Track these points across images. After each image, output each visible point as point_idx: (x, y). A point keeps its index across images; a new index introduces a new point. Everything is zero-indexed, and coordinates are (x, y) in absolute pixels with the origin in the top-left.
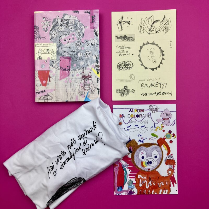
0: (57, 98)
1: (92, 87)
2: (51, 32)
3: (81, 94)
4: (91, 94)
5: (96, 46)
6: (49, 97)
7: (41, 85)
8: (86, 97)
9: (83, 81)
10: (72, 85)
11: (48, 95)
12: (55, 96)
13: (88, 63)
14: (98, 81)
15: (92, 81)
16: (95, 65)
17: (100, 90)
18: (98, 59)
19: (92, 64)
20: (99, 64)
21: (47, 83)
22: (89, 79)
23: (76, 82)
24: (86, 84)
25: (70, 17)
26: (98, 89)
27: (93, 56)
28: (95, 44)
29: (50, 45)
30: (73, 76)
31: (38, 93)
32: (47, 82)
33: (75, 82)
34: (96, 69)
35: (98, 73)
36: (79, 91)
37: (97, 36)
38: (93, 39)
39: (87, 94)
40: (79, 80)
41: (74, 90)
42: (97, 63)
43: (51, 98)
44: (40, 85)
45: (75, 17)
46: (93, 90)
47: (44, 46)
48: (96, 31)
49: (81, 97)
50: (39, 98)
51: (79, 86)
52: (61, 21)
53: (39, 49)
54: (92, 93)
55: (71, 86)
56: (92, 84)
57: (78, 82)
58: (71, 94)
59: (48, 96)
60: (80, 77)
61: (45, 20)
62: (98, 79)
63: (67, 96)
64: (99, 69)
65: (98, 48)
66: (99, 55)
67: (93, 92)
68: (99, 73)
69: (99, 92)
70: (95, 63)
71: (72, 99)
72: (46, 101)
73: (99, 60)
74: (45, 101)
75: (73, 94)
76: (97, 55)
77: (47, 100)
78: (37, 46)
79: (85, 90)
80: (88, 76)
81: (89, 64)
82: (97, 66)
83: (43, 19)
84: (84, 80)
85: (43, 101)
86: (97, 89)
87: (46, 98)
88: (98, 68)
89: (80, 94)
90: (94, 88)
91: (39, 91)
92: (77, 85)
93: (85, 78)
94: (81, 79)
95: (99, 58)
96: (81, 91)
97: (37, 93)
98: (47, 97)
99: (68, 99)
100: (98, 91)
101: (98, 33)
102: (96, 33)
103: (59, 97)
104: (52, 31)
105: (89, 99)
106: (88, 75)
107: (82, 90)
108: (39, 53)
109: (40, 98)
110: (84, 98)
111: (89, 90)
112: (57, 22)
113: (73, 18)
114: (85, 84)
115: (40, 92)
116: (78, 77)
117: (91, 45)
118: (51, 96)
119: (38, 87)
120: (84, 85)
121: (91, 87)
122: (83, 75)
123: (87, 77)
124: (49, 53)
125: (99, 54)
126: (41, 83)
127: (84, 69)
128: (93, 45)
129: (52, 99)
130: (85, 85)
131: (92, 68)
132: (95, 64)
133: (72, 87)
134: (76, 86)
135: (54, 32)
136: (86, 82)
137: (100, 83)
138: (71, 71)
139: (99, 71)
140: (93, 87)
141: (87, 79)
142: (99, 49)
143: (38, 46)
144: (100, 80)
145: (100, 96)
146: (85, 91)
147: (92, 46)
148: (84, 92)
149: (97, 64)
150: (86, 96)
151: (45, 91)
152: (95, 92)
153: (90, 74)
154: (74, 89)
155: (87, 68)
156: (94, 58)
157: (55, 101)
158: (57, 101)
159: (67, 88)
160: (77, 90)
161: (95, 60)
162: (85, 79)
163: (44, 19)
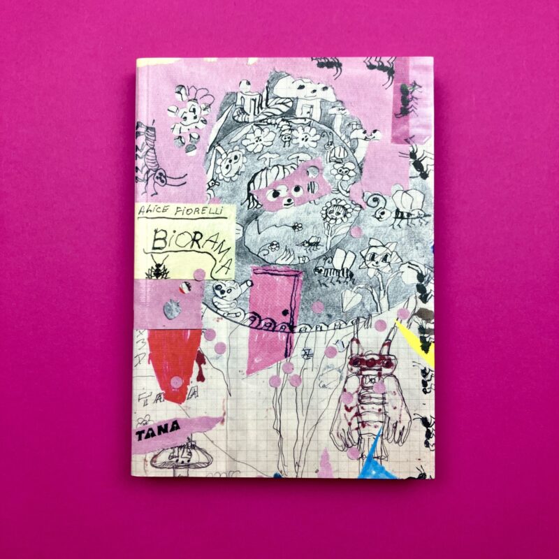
0: (234, 460)
1: (397, 411)
2: (213, 155)
3: (346, 445)
4: (391, 447)
5: (416, 222)
6: (196, 457)
7: (158, 398)
8: (370, 458)
9: (354, 383)
10: (305, 401)
11: (194, 447)
12: (224, 449)
13: (379, 297)
14: (425, 384)
15: (397, 380)
16: (411, 310)
17: (434, 427)
18: (428, 281)
19: (401, 306)
20: (430, 305)
21: (189, 387)
22: (385, 371)
23: (324, 386)
24: (371, 398)
25: (301, 87)
26: (425, 422)
27: (404, 268)
28: (415, 213)
29: (207, 211)
30: (308, 354)
31: (144, 435)
32: (187, 382)
33: (316, 387)
34: (415, 326)
35: (425, 348)
36: (335, 428)
37: (424, 176)
38: (406, 192)
39: (374, 446)
40: (335, 374)
41: (310, 425)
42: (420, 301)
43: (203, 459)
44: (154, 397)
45: (325, 88)
46: (400, 427)
47: (179, 215)
48: (418, 155)
49: (344, 456)
50: (149, 456)
51: (334, 403)
52: (260, 105)
53: (156, 232)
54: (396, 439)
55: (299, 404)
56: (398, 396)
57: (332, 386)
58: (300, 443)
59: (193, 451)
60: (341, 360)
61: (185, 98)
62: (424, 373)
63: (281, 450)
64: (432, 326)
65: (428, 232)
66: (432, 264)
67: (401, 434)
68: (429, 344)
69: (428, 435)
70: (412, 300)
71: (301, 464)
72: (181, 472)
73: (430, 288)
74: (177, 475)
75: (306, 442)
76: (423, 261)
77: (188, 466)
78: (145, 214)
79: (363, 424)
80: (376, 358)
81: (384, 302)
82: (422, 314)
83: (179, 92)
84: (358, 374)
85: (169, 473)
86: (419, 423)
87: (180, 460)
88: (428, 321)
89: (340, 443)
90: (405, 418)
91: (150, 424)
92: (326, 401)
93: (364, 369)
94: (345, 371)
95: (432, 274)
96: (346, 427)
97: (140, 433)
98: (185, 454)
99: (284, 465)
100: (425, 429)
101: (429, 164)
102: (418, 165)
103: (241, 457)
104: (219, 148)
105: (383, 468)
106: (380, 355)
107: (350, 424)
108: (154, 248)
109: (155, 456)
110: (357, 462)
111: (380, 425)
112: (242, 109)
113: (314, 91)
114: (363, 397)
115: (156, 432)
116: (330, 361)
117: (396, 218)
118: (204, 452)
119: (145, 405)
120: (361, 398)
121: (391, 413)
122: (355, 352)
123: (373, 366)
124: (202, 250)
125: (431, 257)
126: (162, 387)
127: (361, 325)
128: (402, 218)
129: (209, 464)
130: (366, 401)
131: (398, 324)
132: (414, 304)
133: (304, 408)
134: (324, 405)
135: (224, 156)
136: (370, 385)
137: (433, 392)
138: (300, 331)
139: (433, 336)
140: (404, 412)
141: (376, 373)
142: (432, 237)
143: (150, 214)
144: (433, 381)
145: (433, 453)
146: (363, 431)
147: (398, 220)
148: (360, 435)
149: (421, 305)
150: (366, 454)
151: (178, 428)
152: (411, 433)
153: (386, 347)
154: (313, 417)
155: (374, 320)
156: (410, 278)
157: (224, 476)
158: (234, 476)
159: (278, 411)
160: (325, 426)
161: (415, 287)
162: (365, 373)
163: (183, 91)
